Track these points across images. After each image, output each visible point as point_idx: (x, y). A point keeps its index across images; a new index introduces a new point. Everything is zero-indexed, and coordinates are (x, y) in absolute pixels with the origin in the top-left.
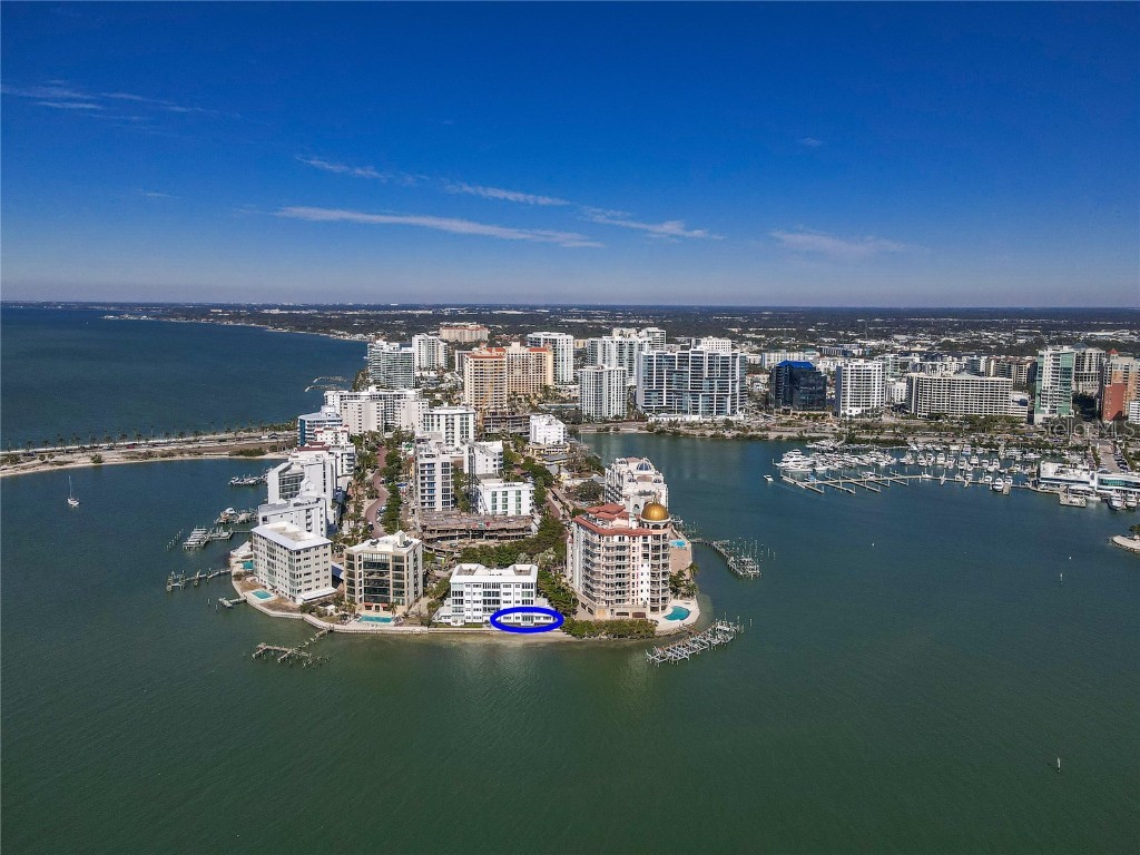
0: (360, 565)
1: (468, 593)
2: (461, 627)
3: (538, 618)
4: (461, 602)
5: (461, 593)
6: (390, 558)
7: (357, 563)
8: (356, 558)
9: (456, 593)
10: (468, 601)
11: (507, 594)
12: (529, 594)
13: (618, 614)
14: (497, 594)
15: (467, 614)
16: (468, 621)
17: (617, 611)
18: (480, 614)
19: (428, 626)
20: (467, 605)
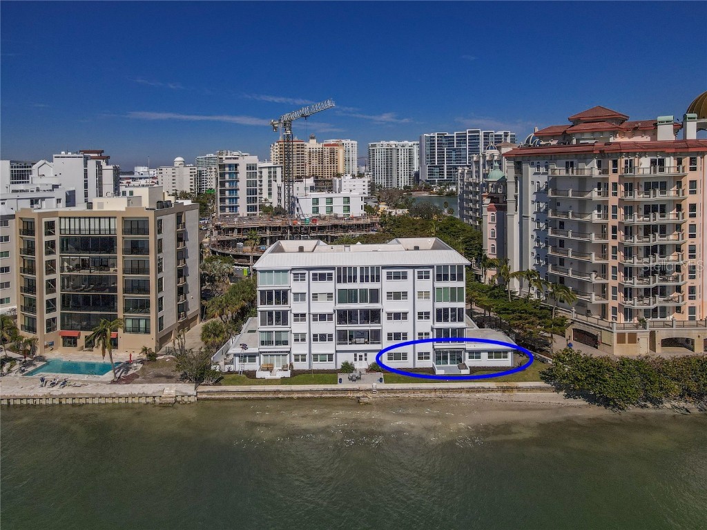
0: (51, 245)
1: (300, 296)
2: (284, 381)
3: (475, 354)
4: (282, 318)
5: (282, 296)
6: (117, 225)
7: (41, 239)
8: (40, 228)
9: (268, 297)
10: (300, 317)
11: (397, 296)
12: (454, 294)
13: (668, 342)
14: (375, 296)
15: (299, 348)
16: (299, 366)
17: (662, 334)
18: (328, 348)
19: (198, 380)
20: (297, 327)
